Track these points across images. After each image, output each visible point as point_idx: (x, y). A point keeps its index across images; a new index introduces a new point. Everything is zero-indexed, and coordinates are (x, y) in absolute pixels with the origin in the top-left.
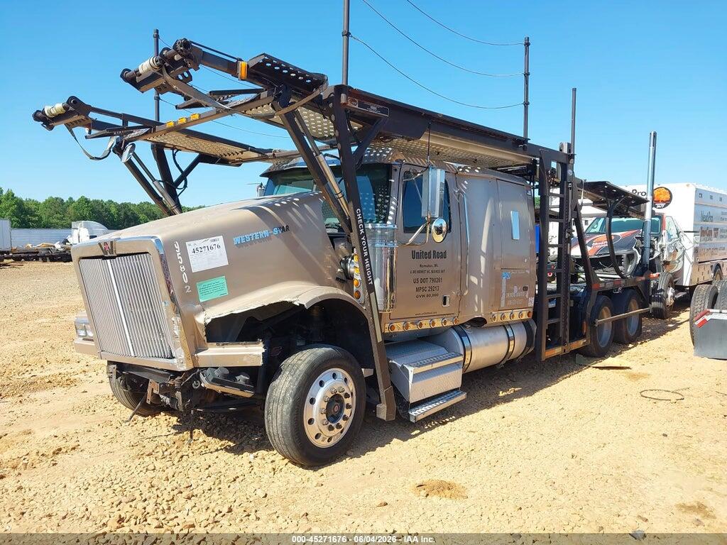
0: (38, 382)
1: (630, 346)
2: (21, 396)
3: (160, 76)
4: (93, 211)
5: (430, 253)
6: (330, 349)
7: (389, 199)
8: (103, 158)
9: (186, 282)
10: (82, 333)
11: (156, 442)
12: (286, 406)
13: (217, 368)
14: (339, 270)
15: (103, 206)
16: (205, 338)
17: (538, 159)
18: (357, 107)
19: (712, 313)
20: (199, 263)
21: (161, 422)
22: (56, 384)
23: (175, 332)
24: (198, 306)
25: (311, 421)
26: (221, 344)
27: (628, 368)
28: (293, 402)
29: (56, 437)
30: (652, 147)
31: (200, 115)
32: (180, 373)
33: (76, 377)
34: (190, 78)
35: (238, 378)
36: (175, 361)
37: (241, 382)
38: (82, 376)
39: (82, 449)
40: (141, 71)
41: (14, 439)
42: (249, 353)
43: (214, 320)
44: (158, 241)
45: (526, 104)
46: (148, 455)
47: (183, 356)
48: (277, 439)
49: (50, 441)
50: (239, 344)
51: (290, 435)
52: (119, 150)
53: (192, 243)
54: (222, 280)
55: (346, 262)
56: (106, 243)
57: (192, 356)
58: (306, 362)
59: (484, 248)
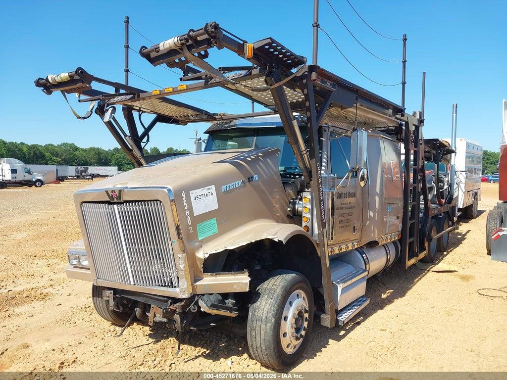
0: (17, 296)
1: (445, 253)
2: (7, 311)
3: (180, 53)
4: (9, 150)
5: (347, 193)
6: (294, 275)
7: (321, 153)
8: (87, 118)
9: (190, 224)
10: (75, 262)
11: (142, 352)
12: (269, 325)
13: (212, 294)
14: (289, 209)
15: (17, 147)
16: (202, 270)
17: (404, 123)
18: (320, 82)
19: (504, 230)
20: (199, 208)
21: (137, 331)
22: (33, 299)
23: (180, 266)
24: (197, 244)
25: (285, 335)
26: (214, 274)
27: (456, 271)
28: (275, 321)
29: (54, 350)
30: (455, 115)
31: (187, 86)
32: (180, 300)
33: (46, 291)
34: (206, 55)
35: (227, 301)
36: (177, 290)
37: (230, 305)
38: (50, 290)
39: (81, 361)
40: (161, 48)
41: (15, 354)
42: (239, 281)
43: (211, 256)
44: (169, 190)
45: (404, 83)
46: (141, 365)
47: (186, 286)
48: (259, 351)
49: (50, 355)
50: (229, 274)
51: (272, 348)
52: (101, 111)
53: (194, 192)
54: (214, 221)
55: (294, 204)
56: (113, 191)
57: (192, 285)
58: (280, 287)
59: (378, 190)
